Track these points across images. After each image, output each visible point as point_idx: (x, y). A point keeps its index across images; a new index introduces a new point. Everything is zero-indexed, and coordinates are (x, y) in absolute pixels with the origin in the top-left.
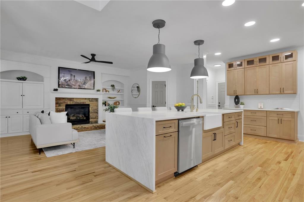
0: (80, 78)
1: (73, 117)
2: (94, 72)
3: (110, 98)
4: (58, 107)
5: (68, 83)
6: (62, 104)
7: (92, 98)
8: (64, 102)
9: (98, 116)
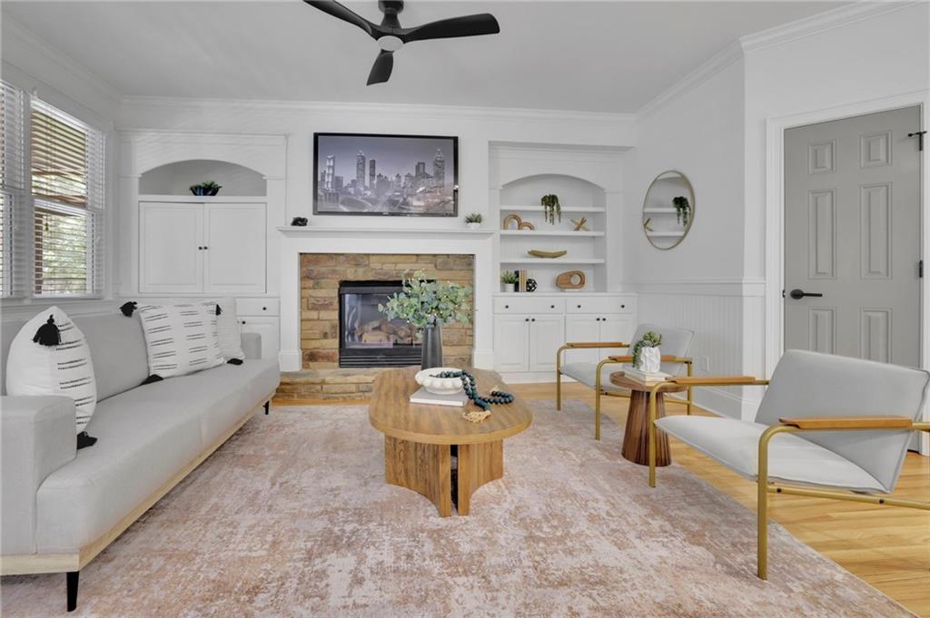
0: (395, 172)
1: (377, 332)
2: (455, 140)
3: (535, 254)
4: (311, 292)
5: (349, 193)
6: (323, 278)
7: (448, 255)
8: (334, 272)
9: (472, 336)
